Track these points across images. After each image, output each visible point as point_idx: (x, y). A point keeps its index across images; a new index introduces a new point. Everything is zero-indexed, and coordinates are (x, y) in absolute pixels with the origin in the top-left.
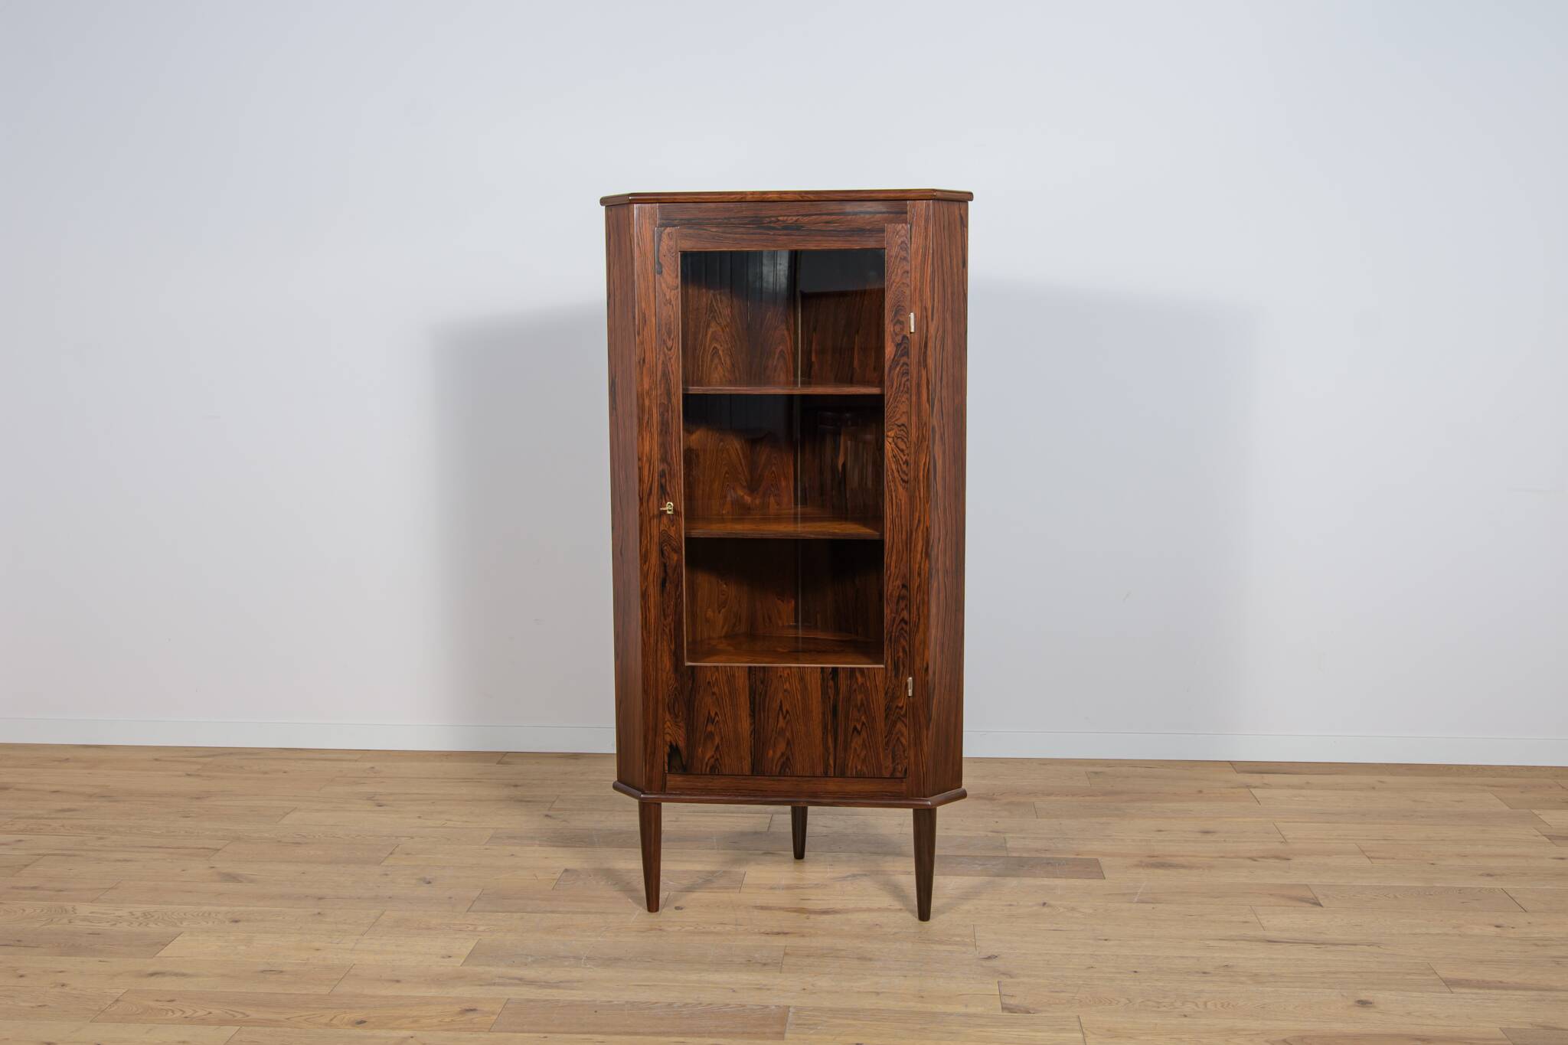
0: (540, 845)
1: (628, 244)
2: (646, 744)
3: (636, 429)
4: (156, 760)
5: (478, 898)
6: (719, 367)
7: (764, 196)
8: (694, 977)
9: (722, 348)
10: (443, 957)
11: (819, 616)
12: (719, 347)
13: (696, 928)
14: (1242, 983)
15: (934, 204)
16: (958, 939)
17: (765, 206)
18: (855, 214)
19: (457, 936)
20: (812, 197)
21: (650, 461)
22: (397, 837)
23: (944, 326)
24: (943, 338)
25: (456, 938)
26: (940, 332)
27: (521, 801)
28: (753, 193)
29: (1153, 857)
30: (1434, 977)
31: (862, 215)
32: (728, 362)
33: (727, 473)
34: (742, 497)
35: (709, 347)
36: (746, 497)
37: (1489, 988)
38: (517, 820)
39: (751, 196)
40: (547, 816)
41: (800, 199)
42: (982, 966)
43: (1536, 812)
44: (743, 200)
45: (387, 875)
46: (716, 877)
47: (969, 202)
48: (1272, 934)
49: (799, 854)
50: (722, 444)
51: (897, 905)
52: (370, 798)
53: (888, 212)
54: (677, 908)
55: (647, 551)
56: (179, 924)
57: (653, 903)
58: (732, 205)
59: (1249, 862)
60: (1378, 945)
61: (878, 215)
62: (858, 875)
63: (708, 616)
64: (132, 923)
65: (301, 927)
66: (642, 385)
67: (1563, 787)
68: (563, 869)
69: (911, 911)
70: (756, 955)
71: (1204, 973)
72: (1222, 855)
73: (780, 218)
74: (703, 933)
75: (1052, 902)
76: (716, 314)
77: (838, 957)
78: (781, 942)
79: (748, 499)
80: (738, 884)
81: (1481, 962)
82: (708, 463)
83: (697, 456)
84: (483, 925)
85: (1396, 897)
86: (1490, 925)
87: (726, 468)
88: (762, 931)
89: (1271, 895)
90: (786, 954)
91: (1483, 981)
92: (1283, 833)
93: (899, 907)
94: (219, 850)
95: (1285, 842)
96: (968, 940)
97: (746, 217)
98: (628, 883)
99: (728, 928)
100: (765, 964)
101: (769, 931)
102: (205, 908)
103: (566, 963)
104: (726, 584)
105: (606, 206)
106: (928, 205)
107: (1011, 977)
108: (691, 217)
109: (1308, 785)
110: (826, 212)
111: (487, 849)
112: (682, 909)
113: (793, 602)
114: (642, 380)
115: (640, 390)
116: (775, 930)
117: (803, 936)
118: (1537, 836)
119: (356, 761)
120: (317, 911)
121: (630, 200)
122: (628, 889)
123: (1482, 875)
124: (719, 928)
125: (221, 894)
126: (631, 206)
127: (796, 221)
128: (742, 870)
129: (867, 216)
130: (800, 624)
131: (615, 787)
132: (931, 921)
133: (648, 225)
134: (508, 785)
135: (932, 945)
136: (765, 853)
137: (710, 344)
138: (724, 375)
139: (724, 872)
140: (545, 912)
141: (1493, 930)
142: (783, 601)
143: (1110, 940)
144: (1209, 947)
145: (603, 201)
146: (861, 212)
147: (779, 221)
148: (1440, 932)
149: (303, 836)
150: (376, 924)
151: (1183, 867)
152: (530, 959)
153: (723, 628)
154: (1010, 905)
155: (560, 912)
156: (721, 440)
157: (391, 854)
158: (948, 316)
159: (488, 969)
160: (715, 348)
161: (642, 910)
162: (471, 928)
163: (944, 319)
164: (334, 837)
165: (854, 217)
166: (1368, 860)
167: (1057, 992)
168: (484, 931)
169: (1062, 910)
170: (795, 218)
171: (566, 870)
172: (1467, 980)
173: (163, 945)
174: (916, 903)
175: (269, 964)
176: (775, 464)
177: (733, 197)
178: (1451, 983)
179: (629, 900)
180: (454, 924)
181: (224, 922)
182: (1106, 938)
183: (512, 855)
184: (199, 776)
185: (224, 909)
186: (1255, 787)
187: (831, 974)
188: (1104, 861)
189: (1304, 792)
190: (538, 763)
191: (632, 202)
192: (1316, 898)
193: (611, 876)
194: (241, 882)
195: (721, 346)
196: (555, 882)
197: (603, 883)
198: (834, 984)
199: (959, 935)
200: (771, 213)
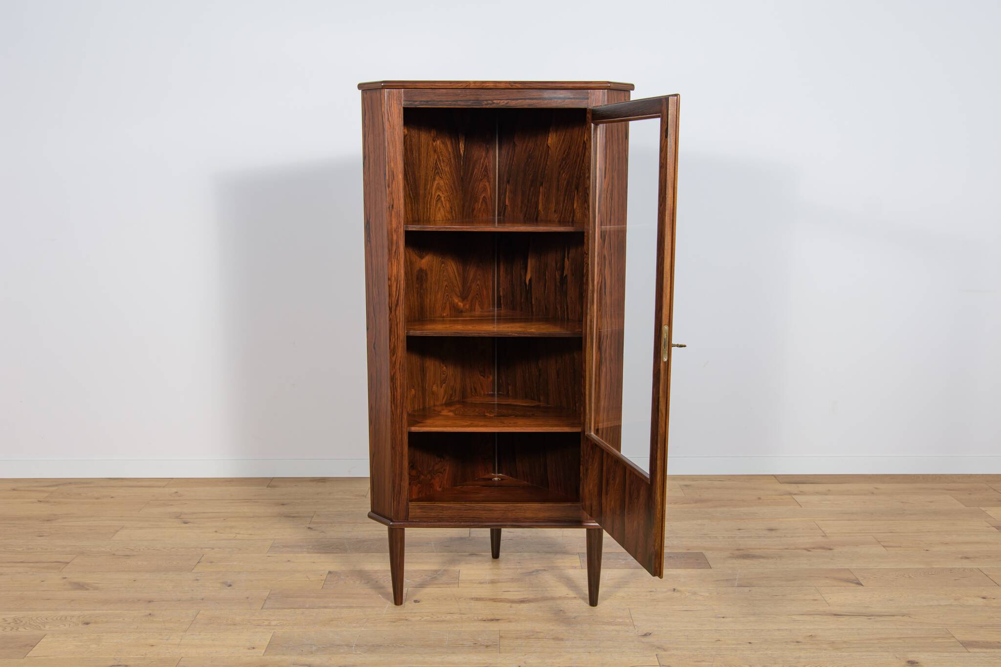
0: (309, 553)
1: (380, 118)
2: (394, 487)
3: (386, 258)
4: (14, 490)
5: (269, 598)
6: (442, 209)
7: (483, 84)
8: (438, 659)
9: (444, 195)
10: (249, 649)
11: (510, 387)
12: (441, 195)
13: (432, 618)
14: (825, 650)
15: (608, 92)
16: (620, 620)
17: (483, 92)
18: (551, 99)
19: (257, 630)
20: (519, 86)
21: (397, 281)
22: (202, 548)
23: (612, 183)
24: (612, 191)
25: (257, 632)
26: (610, 187)
27: (289, 517)
28: (475, 82)
29: (740, 550)
30: (953, 640)
31: (555, 100)
32: (448, 205)
33: (446, 286)
34: (458, 303)
35: (435, 195)
36: (459, 303)
37: (993, 648)
38: (287, 533)
39: (473, 84)
40: (309, 528)
41: (510, 87)
42: (643, 642)
43: (983, 509)
44: (468, 87)
45: (197, 580)
46: (439, 575)
47: (631, 91)
48: (837, 609)
49: (496, 555)
50: (443, 265)
51: (572, 594)
52: (178, 516)
53: (574, 98)
54: (416, 601)
55: (395, 346)
56: (42, 627)
57: (398, 598)
58: (459, 91)
59: (805, 552)
60: (908, 615)
61: (567, 100)
62: (540, 570)
63: (433, 389)
64: (5, 629)
65: (138, 627)
66: (391, 224)
67: (995, 490)
68: (327, 572)
69: (583, 599)
70: (480, 639)
71: (798, 642)
72: (786, 547)
73: (495, 101)
74: (438, 621)
75: (679, 588)
76: (439, 171)
77: (539, 638)
78: (494, 627)
79: (461, 304)
80: (456, 580)
81: (981, 627)
82: (434, 280)
83: (426, 275)
84: (274, 620)
85: (910, 577)
86: (978, 597)
87: (446, 283)
88: (480, 618)
89: (827, 577)
90: (501, 637)
91: (987, 642)
92: (823, 529)
93: (573, 596)
94: (69, 563)
95: (825, 536)
96: (628, 621)
97: (470, 100)
98: (377, 582)
99: (455, 616)
100: (487, 646)
101: (485, 618)
102: (62, 613)
103: (342, 651)
104: (446, 367)
105: (362, 90)
106: (604, 93)
107: (665, 650)
108: (429, 99)
109: (828, 493)
110: (528, 97)
111: (269, 556)
112: (419, 602)
113: (491, 378)
114: (391, 221)
115: (389, 228)
116: (490, 617)
117: (510, 622)
118: (988, 527)
119: (164, 487)
120: (148, 612)
121: (382, 86)
122: (377, 587)
123: (962, 558)
124: (449, 617)
125: (73, 600)
126: (382, 91)
127: (507, 104)
128: (457, 568)
129: (559, 101)
130: (496, 393)
131: (370, 516)
132: (599, 606)
133: (395, 105)
134: (277, 504)
135: (604, 626)
136: (471, 554)
137: (436, 192)
138: (445, 215)
139: (444, 570)
140: (319, 607)
141: (981, 601)
142: (484, 377)
143: (726, 617)
144: (795, 621)
145: (360, 86)
146: (555, 98)
147: (494, 103)
148: (947, 604)
149: (132, 550)
150: (194, 622)
151: (763, 557)
152: (314, 648)
153: (443, 398)
154: (651, 592)
155: (330, 608)
156: (443, 263)
157: (199, 562)
158: (615, 174)
159: (284, 657)
160: (439, 195)
161: (390, 604)
162: (266, 623)
163: (613, 178)
164: (154, 549)
165: (550, 101)
166: (884, 549)
167: (699, 662)
168: (276, 625)
169: (687, 594)
170: (506, 102)
171: (330, 572)
172: (976, 642)
173: (32, 646)
174: (587, 592)
175: (115, 659)
176: (479, 279)
177: (460, 85)
178: (968, 645)
179: (380, 595)
180: (254, 620)
181: (78, 624)
182: (723, 616)
183: (289, 561)
184: (47, 502)
185: (77, 613)
186: (795, 494)
187: (536, 652)
188: (708, 554)
189: (827, 497)
190: (296, 485)
191: (383, 88)
192: (857, 579)
193: (364, 576)
194: (87, 589)
195: (443, 194)
196: (323, 581)
197: (358, 582)
198: (540, 661)
199: (620, 617)
200: (487, 97)
